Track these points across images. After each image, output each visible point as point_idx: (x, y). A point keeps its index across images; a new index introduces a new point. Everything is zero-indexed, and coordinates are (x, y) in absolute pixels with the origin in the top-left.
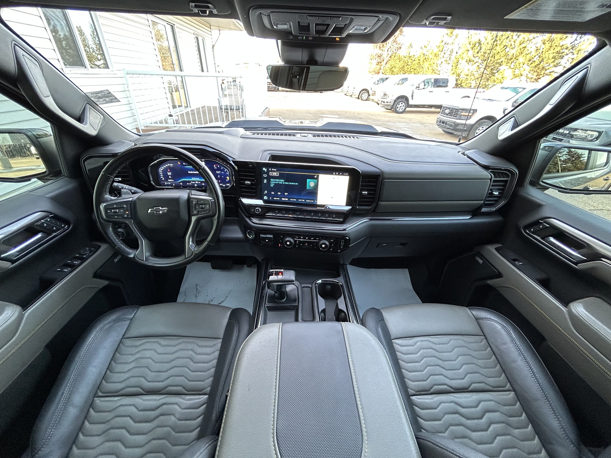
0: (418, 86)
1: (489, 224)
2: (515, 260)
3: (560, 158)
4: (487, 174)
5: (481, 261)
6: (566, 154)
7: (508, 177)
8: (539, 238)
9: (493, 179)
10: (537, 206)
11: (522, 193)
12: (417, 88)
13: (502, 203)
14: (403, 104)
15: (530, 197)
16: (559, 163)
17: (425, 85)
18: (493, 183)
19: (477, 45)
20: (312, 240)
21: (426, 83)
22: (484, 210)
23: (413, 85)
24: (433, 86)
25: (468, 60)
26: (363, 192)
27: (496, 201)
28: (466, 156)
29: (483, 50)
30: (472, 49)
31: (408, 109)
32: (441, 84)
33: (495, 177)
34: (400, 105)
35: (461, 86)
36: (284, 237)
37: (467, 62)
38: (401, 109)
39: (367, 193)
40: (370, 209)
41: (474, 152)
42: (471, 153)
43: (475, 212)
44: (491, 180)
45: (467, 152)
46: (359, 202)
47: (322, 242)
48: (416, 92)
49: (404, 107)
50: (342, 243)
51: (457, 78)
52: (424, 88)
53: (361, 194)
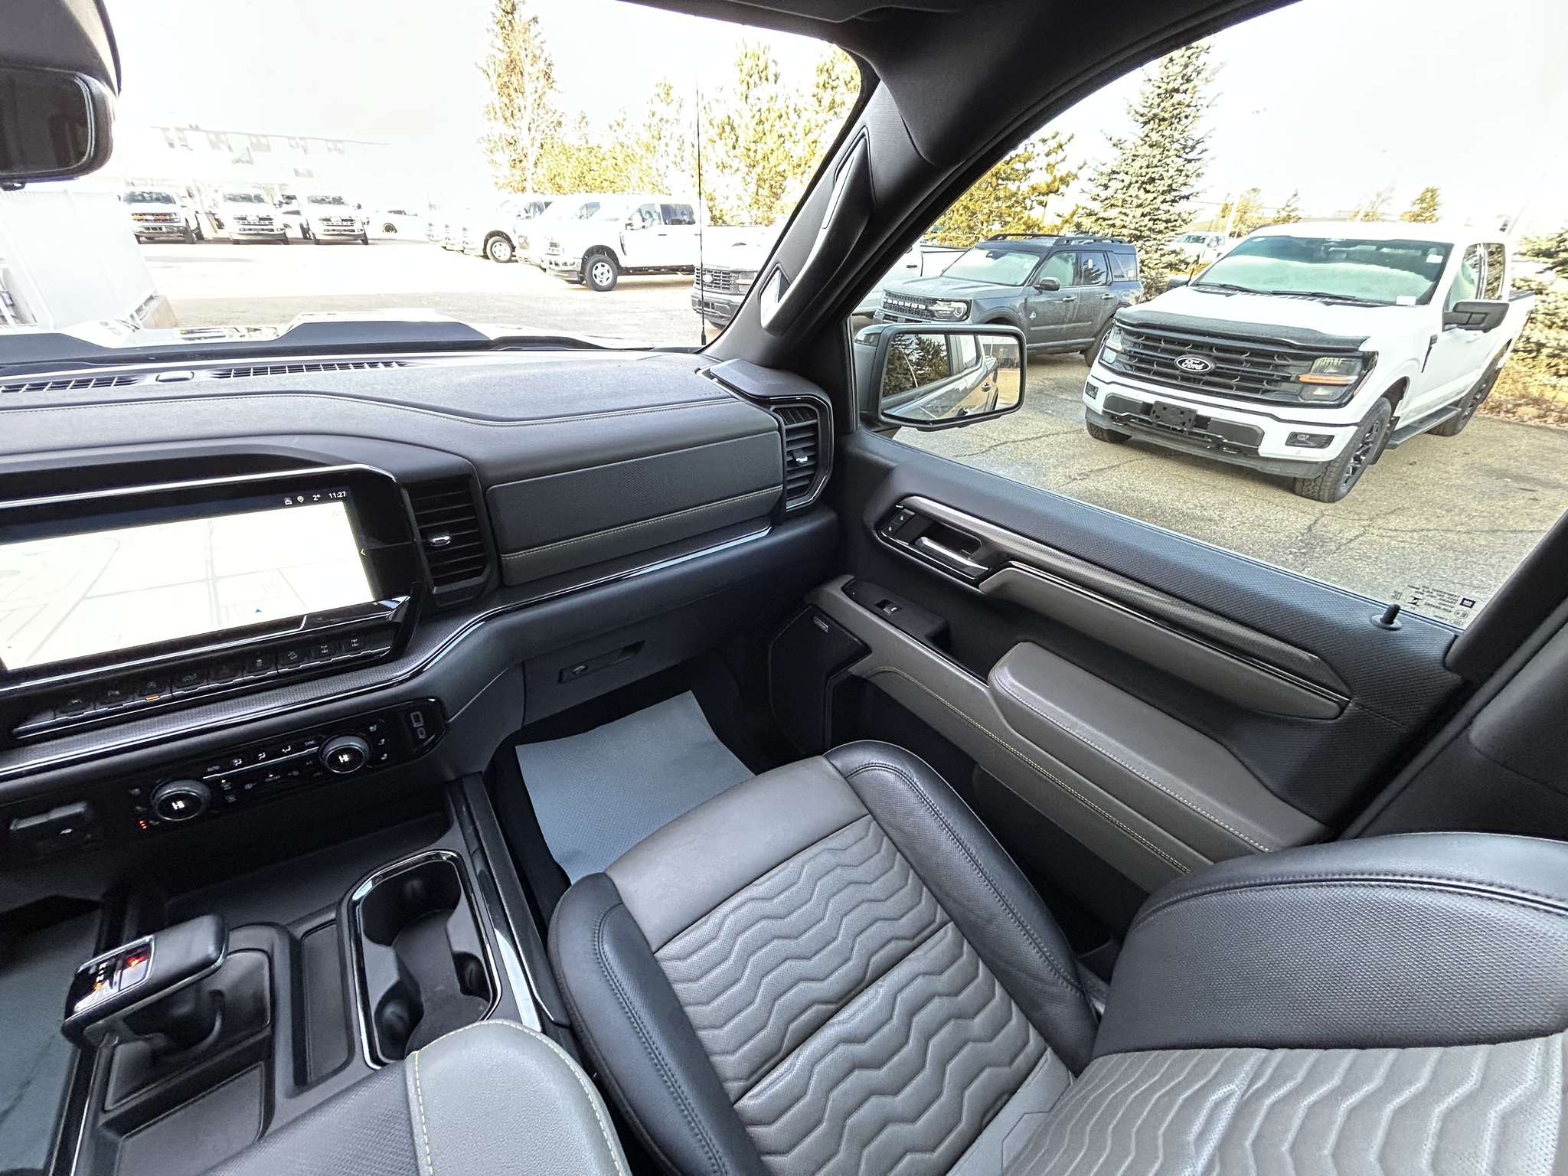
0: (629, 222)
1: (812, 534)
2: (882, 605)
3: (910, 358)
4: (766, 418)
5: (825, 627)
6: (916, 349)
7: (816, 418)
8: (905, 544)
9: (784, 427)
10: (884, 473)
11: (853, 449)
12: (629, 227)
13: (823, 481)
14: (607, 267)
15: (868, 455)
16: (911, 368)
17: (644, 220)
18: (787, 436)
19: (728, 128)
20: (289, 753)
21: (645, 214)
22: (790, 505)
23: (617, 220)
24: (663, 223)
25: (720, 163)
26: (434, 540)
27: (810, 477)
28: (716, 379)
29: (741, 142)
30: (721, 139)
31: (621, 279)
32: (680, 217)
33: (788, 421)
34: (600, 270)
35: (724, 222)
36: (150, 789)
37: (718, 167)
38: (604, 280)
39: (447, 538)
40: (484, 586)
41: (729, 365)
42: (724, 370)
43: (776, 517)
44: (780, 430)
45: (714, 369)
46: (433, 571)
47: (331, 748)
48: (629, 236)
49: (611, 272)
50: (418, 721)
51: (711, 204)
52: (644, 227)
53: (429, 547)
